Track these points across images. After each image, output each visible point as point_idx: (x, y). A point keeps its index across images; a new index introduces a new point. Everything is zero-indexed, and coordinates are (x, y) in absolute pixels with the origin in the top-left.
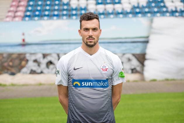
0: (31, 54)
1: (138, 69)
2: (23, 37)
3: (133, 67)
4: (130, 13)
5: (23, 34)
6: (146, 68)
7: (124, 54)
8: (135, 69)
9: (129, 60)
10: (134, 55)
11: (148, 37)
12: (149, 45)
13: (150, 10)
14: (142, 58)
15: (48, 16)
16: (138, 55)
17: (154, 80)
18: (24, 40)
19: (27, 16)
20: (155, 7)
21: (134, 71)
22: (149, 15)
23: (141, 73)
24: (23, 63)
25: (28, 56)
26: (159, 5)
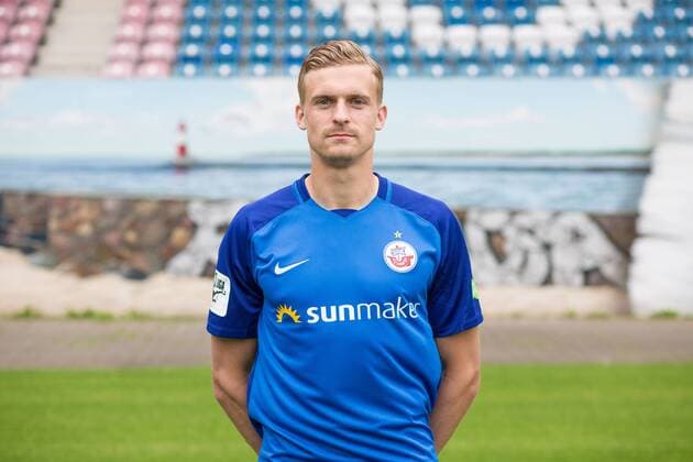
0: (210, 202)
1: (610, 270)
2: (179, 139)
3: (589, 264)
4: (575, 60)
5: (182, 127)
6: (639, 269)
7: (557, 214)
8: (596, 270)
9: (577, 236)
10: (595, 218)
11: (647, 153)
12: (653, 184)
13: (649, 51)
14: (623, 231)
15: (266, 60)
16: (611, 217)
17: (667, 316)
18: (183, 150)
19: (186, 59)
20: (667, 39)
21: (591, 277)
22: (648, 69)
23: (620, 285)
24: (179, 235)
25: (196, 211)
26: (682, 34)
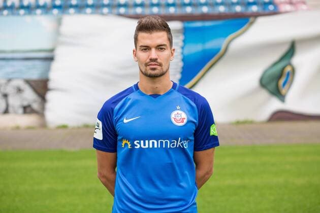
1: (35, 106)
3: (25, 103)
6: (49, 105)
7: (9, 80)
8: (29, 106)
9: (19, 90)
10: (28, 82)
11: (52, 50)
12: (55, 65)
14: (41, 88)
16: (35, 81)
17: (64, 127)
21: (27, 109)
22: (55, 11)
23: (41, 113)
